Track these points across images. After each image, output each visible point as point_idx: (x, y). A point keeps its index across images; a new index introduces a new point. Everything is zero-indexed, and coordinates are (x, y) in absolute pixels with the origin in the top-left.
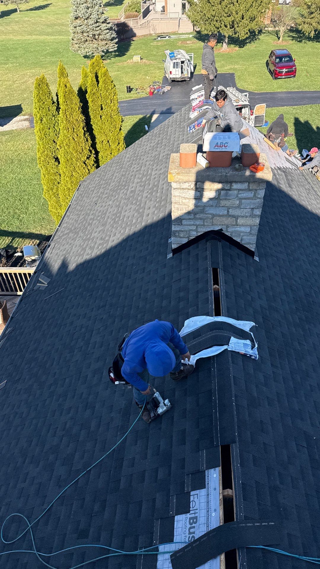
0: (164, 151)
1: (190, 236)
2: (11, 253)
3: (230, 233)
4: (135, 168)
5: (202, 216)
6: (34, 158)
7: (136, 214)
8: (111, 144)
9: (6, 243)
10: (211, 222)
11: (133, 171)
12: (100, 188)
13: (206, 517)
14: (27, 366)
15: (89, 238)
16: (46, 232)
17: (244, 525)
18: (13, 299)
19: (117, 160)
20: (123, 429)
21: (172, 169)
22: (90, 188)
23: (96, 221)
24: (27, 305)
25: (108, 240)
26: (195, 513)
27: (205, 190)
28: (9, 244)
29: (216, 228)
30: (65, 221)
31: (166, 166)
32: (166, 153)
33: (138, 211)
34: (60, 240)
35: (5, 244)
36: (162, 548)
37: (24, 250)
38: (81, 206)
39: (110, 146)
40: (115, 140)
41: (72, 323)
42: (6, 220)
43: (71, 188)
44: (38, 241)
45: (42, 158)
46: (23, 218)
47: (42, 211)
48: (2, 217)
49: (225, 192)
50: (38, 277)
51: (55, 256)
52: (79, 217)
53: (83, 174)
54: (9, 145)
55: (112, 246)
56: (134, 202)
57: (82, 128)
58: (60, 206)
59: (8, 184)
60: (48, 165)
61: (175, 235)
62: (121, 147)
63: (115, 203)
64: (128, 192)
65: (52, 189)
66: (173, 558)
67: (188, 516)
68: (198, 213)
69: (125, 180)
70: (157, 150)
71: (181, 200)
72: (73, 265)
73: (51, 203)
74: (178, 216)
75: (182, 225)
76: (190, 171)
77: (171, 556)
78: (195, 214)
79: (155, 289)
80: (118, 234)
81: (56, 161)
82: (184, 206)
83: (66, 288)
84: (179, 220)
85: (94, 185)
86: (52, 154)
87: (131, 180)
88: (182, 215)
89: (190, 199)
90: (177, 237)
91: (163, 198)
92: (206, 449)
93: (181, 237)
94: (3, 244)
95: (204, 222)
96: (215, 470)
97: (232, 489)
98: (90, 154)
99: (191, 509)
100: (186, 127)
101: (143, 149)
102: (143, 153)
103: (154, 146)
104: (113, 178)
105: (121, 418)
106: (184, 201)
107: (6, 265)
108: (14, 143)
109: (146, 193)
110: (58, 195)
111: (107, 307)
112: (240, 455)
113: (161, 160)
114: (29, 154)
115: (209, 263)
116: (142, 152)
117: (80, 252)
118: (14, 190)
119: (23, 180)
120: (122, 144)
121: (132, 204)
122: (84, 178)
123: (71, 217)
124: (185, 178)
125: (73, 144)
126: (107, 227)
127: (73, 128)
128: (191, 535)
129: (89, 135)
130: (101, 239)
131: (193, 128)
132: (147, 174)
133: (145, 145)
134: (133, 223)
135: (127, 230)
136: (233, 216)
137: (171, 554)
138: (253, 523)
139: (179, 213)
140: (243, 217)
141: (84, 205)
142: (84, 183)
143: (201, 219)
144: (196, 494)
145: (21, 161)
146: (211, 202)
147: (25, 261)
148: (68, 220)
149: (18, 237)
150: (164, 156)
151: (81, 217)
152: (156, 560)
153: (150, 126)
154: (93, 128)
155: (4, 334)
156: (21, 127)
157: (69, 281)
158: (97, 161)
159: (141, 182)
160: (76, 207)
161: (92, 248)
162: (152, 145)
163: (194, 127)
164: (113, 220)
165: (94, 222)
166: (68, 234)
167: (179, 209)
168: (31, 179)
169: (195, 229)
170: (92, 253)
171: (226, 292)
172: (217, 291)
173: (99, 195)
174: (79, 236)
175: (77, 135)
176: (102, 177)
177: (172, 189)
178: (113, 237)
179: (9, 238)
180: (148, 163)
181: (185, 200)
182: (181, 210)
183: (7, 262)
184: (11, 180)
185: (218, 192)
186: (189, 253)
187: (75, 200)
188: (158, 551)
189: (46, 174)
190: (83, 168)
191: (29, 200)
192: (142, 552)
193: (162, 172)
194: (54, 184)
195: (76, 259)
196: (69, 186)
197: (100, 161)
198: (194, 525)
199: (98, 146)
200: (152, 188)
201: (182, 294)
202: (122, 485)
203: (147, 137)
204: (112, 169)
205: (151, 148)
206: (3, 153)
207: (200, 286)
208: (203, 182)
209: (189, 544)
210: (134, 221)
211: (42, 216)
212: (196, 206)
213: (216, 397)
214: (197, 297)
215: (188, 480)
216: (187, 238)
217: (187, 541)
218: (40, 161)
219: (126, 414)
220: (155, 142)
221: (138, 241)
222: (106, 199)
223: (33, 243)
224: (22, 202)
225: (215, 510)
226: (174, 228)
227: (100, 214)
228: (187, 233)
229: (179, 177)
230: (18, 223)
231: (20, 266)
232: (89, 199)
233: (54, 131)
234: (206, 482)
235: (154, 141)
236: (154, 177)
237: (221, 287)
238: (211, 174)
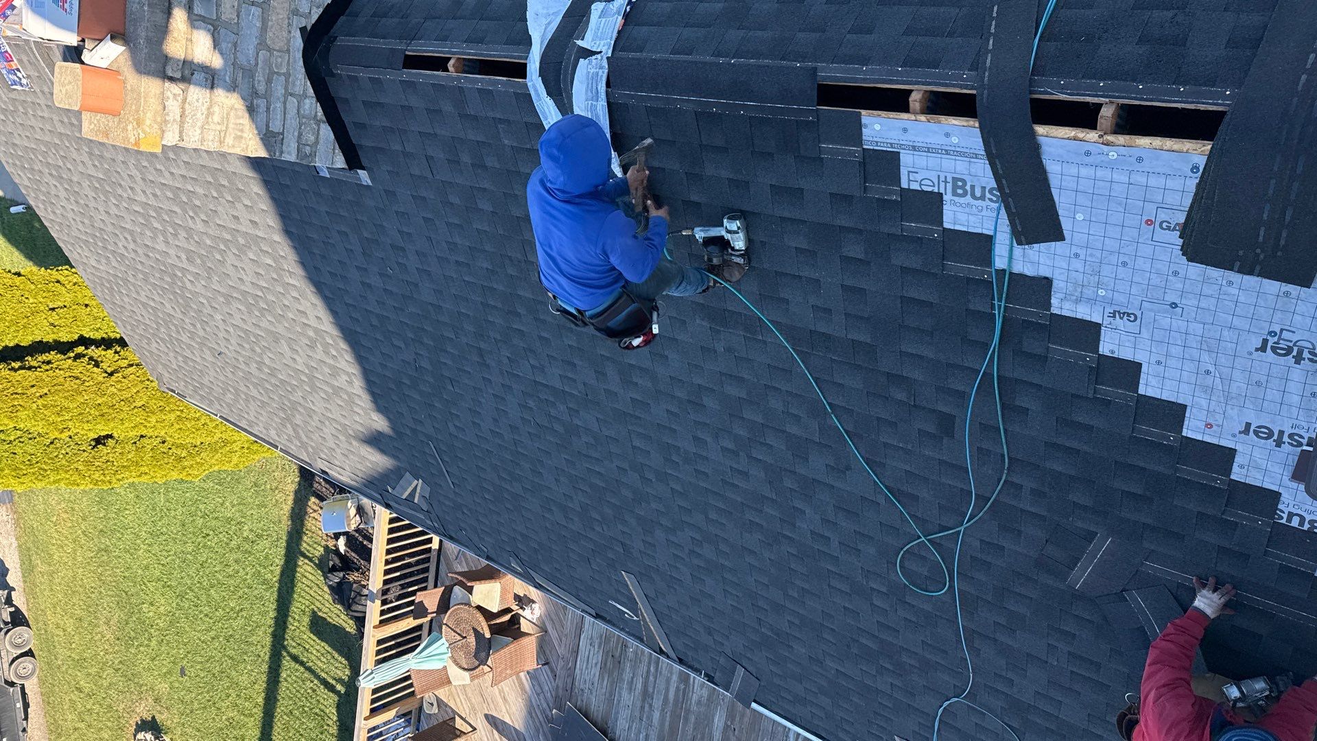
0: (81, 164)
1: (316, 115)
2: (337, 561)
3: (314, 10)
4: (126, 244)
5: (260, 77)
6: (98, 499)
7: (251, 256)
8: (61, 304)
9: (312, 572)
10: (279, 54)
11: (135, 251)
12: (177, 340)
13: (957, 158)
14: (598, 529)
15: (307, 377)
16: (290, 481)
17: (987, 74)
18: (447, 559)
19: (102, 291)
20: (752, 326)
21: (126, 139)
22: (179, 366)
23: (265, 356)
24: (463, 525)
25: (316, 331)
26: (946, 182)
27: (189, 58)
28: (315, 564)
29: (297, 44)
30: (261, 432)
31: (123, 162)
32: (86, 158)
33: (242, 249)
34: (312, 447)
35: (315, 574)
36: (1000, 263)
37: (331, 533)
38: (225, 390)
39: (65, 306)
40: (49, 291)
41: (514, 428)
42: (254, 570)
43: (178, 413)
44: (313, 499)
45: (96, 476)
46: (251, 530)
47: (238, 488)
48: (248, 577)
50: (398, 500)
51: (349, 460)
52: (254, 398)
53: (142, 382)
54: (60, 557)
55: (331, 322)
56: (218, 257)
57: (13, 373)
58: (226, 443)
59: (162, 562)
60: (115, 463)
61: (311, 154)
62: (70, 278)
63: (219, 305)
64: (191, 269)
65: (180, 459)
66: (1023, 239)
67: (947, 197)
68: (253, 86)
69: (157, 275)
70: (79, 183)
71: (213, 126)
72: (376, 418)
73: (215, 463)
74: (258, 139)
75: (282, 134)
76: (132, 90)
77: (1019, 243)
78: (255, 94)
79: (448, 224)
80: (300, 304)
81: (104, 444)
82: (232, 120)
83: (430, 438)
84: (269, 138)
85: (171, 354)
86: (84, 451)
87: (157, 259)
88: (257, 128)
89: (211, 102)
90: (315, 152)
91: (210, 179)
92: (819, 142)
93: (317, 142)
94: (313, 578)
95: (277, 73)
96: (866, 126)
97: (911, 91)
98: (86, 358)
99: (936, 190)
100: (12, 95)
101: (74, 220)
102: (86, 221)
103: (66, 189)
104: (153, 304)
105: (731, 331)
106: (216, 118)
107: (365, 573)
108: (53, 545)
109: (195, 223)
110: (195, 446)
111: (483, 345)
112: (843, 63)
113: (104, 174)
114: (86, 511)
115: (389, 76)
116: (83, 223)
117: (344, 400)
118: (179, 547)
119: (155, 526)
120: (62, 273)
121: (222, 262)
122: (151, 379)
123: (253, 419)
124: (154, 104)
125: (59, 399)
126: (281, 330)
127: (12, 394)
128: (988, 195)
129: (32, 356)
130: (312, 347)
131: (16, 74)
132: (142, 215)
133: (65, 214)
134: (274, 265)
135: (291, 281)
137: (1015, 244)
138: (987, 53)
139: (251, 135)
141: (223, 382)
142: (165, 380)
143: (269, 81)
144: (909, 175)
145: (105, 530)
146: (224, 45)
147: (358, 530)
148: (261, 424)
149: (299, 544)
150: (94, 166)
151: (254, 393)
152: (1022, 276)
153: (11, 200)
154: (11, 344)
155: (524, 577)
156: (9, 526)
157: (414, 431)
158: (107, 343)
159: (164, 233)
160: (229, 405)
161: (335, 372)
162: (63, 194)
163: (13, 71)
164: (263, 315)
165: (267, 361)
166: (295, 427)
167: (239, 134)
168: (154, 509)
169: (295, 100)
170: (348, 374)
171: (468, 41)
172: (464, 65)
173: (198, 343)
174: (302, 401)
175: (33, 386)
176: (150, 333)
177: (181, 144)
178: (307, 318)
179: (300, 563)
180: (114, 211)
181: (213, 114)
182: (242, 131)
183: (358, 570)
184: (154, 554)
185: (197, 23)
186: (362, 126)
187: (209, 406)
188: (1004, 271)
189: (138, 470)
190: (123, 380)
191: (208, 516)
192: (1000, 306)
193: (138, 173)
194: (165, 451)
195: (360, 412)
196: (172, 416)
197: (105, 336)
198: (968, 188)
199: (65, 337)
200: (182, 205)
201: (466, 158)
202: (863, 337)
203: (40, 205)
204: (129, 307)
205: (72, 198)
206: (82, 570)
207: (448, 107)
208: (167, 59)
209: (1003, 201)
210: (270, 261)
211: (249, 487)
212: (232, 87)
213: (715, 103)
214: (475, 118)
215: (877, 190)
216: (319, 126)
217: (997, 205)
218: (103, 481)
219: (721, 317)
220: (56, 186)
221: (324, 257)
222: (208, 329)
223: (315, 511)
224: (211, 533)
225: (947, 135)
226: (290, 155)
227: (247, 346)
228: (305, 124)
229: (148, 122)
230: (264, 544)
231: (371, 541)
232: (207, 371)
233: (20, 442)
234: (888, 149)
235: (53, 187)
236: (151, 196)
237: (456, 52)
238: (143, 34)
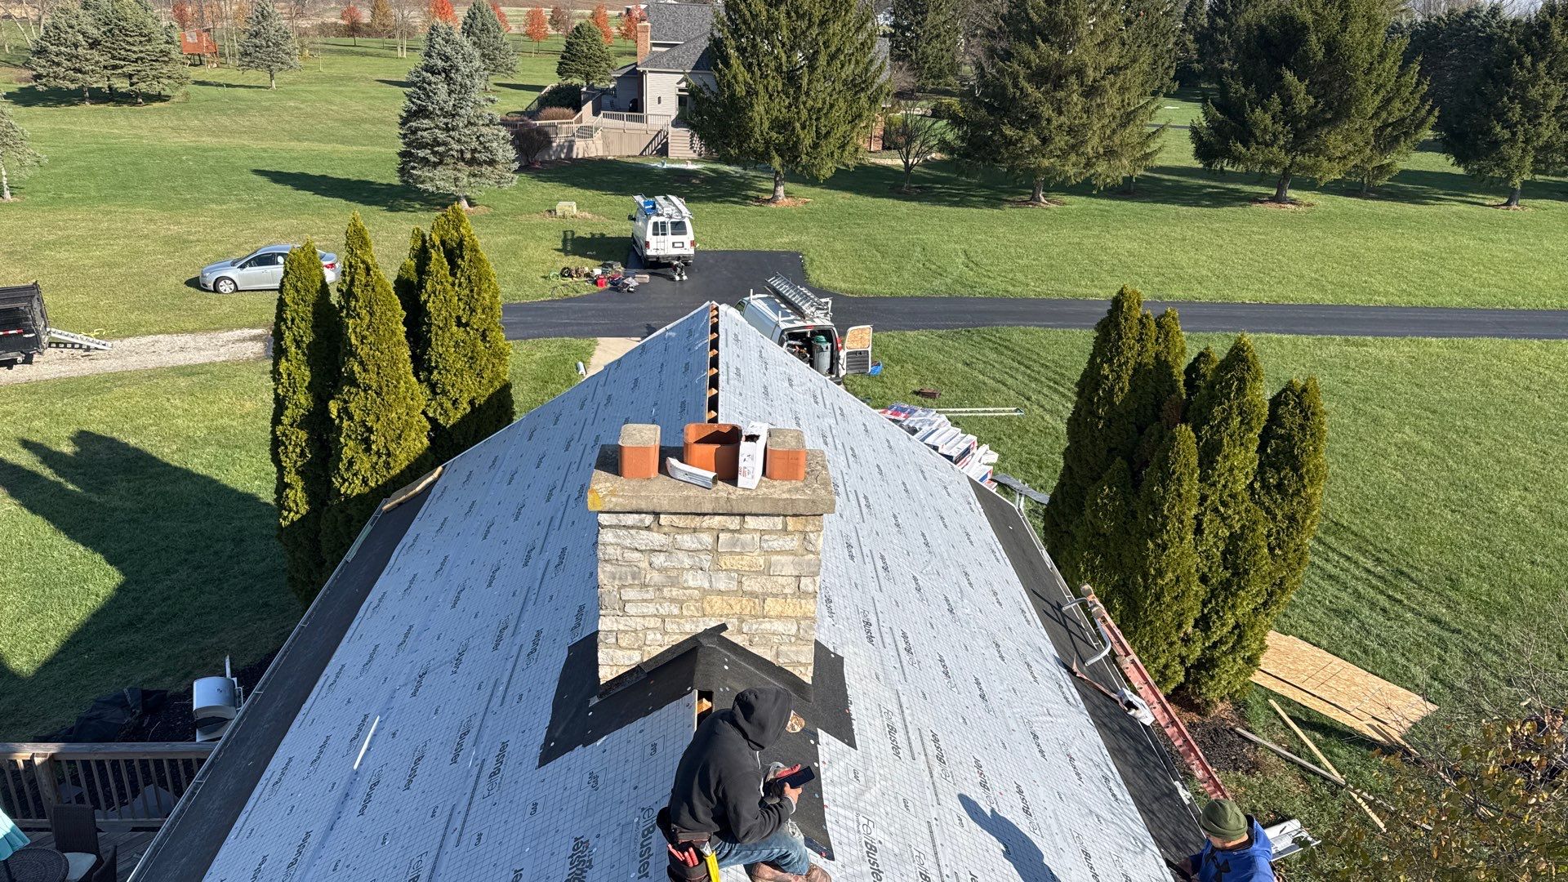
1: (648, 645)
3: (746, 640)
5: (675, 592)
10: (699, 608)
21: (598, 482)
27: (679, 531)
49: (729, 535)
61: (608, 643)
68: (664, 587)
71: (620, 553)
75: (624, 615)
76: (643, 487)
78: (657, 589)
82: (629, 570)
84: (619, 603)
89: (643, 551)
90: (611, 648)
93: (621, 648)
95: (681, 607)
106: (628, 556)
124: (632, 504)
136: (753, 595)
140: (775, 596)
143: (672, 600)
146: (696, 559)
156: (240, 355)
167: (617, 577)
169: (659, 624)
177: (601, 528)
181: (632, 553)
182: (620, 579)
216: (637, 649)
226: (605, 624)
228: (639, 634)
229: (615, 500)
238: (691, 494)
